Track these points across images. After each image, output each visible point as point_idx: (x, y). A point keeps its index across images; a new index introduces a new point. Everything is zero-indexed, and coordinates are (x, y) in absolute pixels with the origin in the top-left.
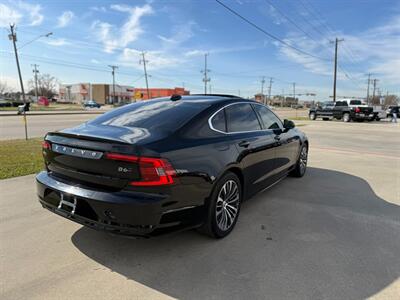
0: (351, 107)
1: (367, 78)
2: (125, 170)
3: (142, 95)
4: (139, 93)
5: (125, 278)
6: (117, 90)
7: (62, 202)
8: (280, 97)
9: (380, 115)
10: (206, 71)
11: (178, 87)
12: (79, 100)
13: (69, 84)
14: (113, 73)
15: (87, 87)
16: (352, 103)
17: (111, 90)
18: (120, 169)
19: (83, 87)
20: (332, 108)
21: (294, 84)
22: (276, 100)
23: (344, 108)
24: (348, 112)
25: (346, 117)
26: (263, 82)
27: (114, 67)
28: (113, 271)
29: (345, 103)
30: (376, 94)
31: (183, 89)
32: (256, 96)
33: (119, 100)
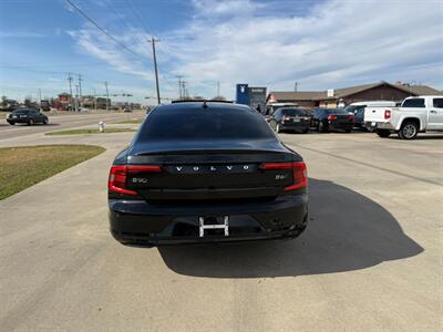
2: (282, 177)
7: (203, 227)
8: (90, 98)
21: (106, 84)
22: (86, 101)
32: (60, 96)
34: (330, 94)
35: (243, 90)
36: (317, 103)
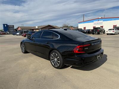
34: (37, 27)
35: (6, 26)
36: (33, 30)
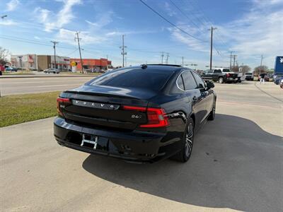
0: (224, 73)
1: (230, 54)
2: (137, 117)
3: (77, 64)
4: (73, 62)
5: (137, 192)
6: (58, 60)
7: (84, 141)
9: (241, 79)
10: (123, 48)
11: (103, 58)
12: (27, 66)
13: (20, 54)
14: (54, 47)
15: (33, 57)
16: (224, 70)
17: (52, 60)
18: (133, 116)
19: (30, 57)
20: (211, 74)
21: (183, 58)
23: (219, 74)
24: (222, 77)
25: (221, 80)
26: (163, 56)
27: (55, 43)
28: (126, 187)
29: (220, 71)
30: (236, 65)
31: (106, 60)
33: (59, 67)
